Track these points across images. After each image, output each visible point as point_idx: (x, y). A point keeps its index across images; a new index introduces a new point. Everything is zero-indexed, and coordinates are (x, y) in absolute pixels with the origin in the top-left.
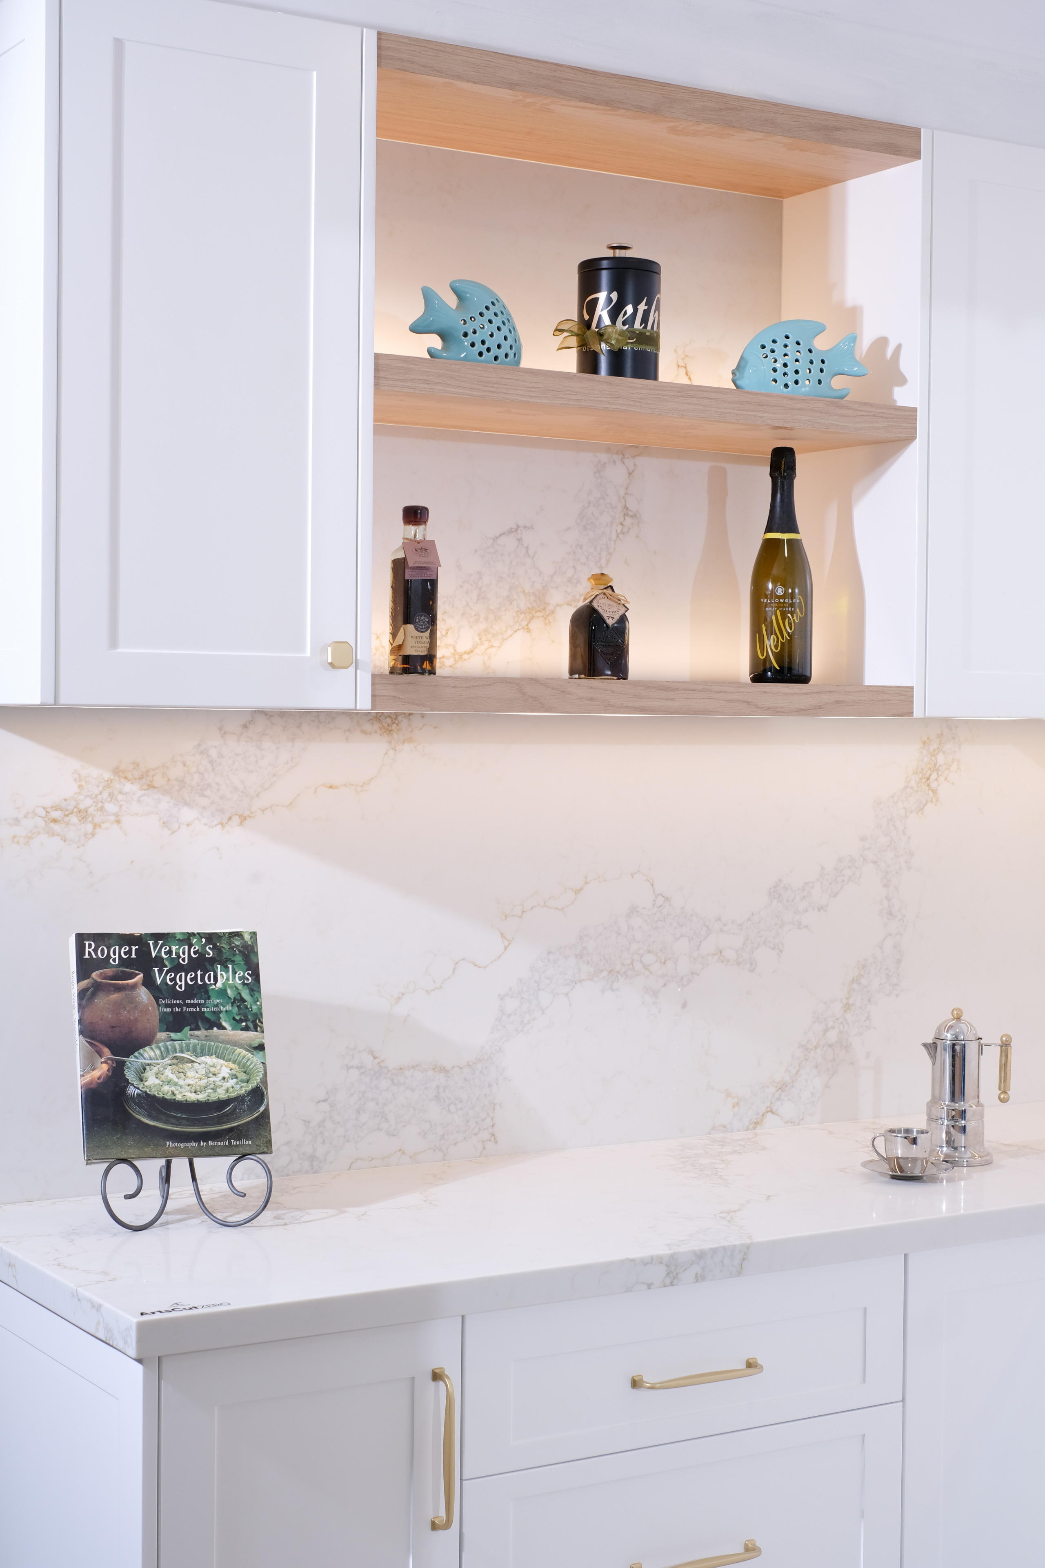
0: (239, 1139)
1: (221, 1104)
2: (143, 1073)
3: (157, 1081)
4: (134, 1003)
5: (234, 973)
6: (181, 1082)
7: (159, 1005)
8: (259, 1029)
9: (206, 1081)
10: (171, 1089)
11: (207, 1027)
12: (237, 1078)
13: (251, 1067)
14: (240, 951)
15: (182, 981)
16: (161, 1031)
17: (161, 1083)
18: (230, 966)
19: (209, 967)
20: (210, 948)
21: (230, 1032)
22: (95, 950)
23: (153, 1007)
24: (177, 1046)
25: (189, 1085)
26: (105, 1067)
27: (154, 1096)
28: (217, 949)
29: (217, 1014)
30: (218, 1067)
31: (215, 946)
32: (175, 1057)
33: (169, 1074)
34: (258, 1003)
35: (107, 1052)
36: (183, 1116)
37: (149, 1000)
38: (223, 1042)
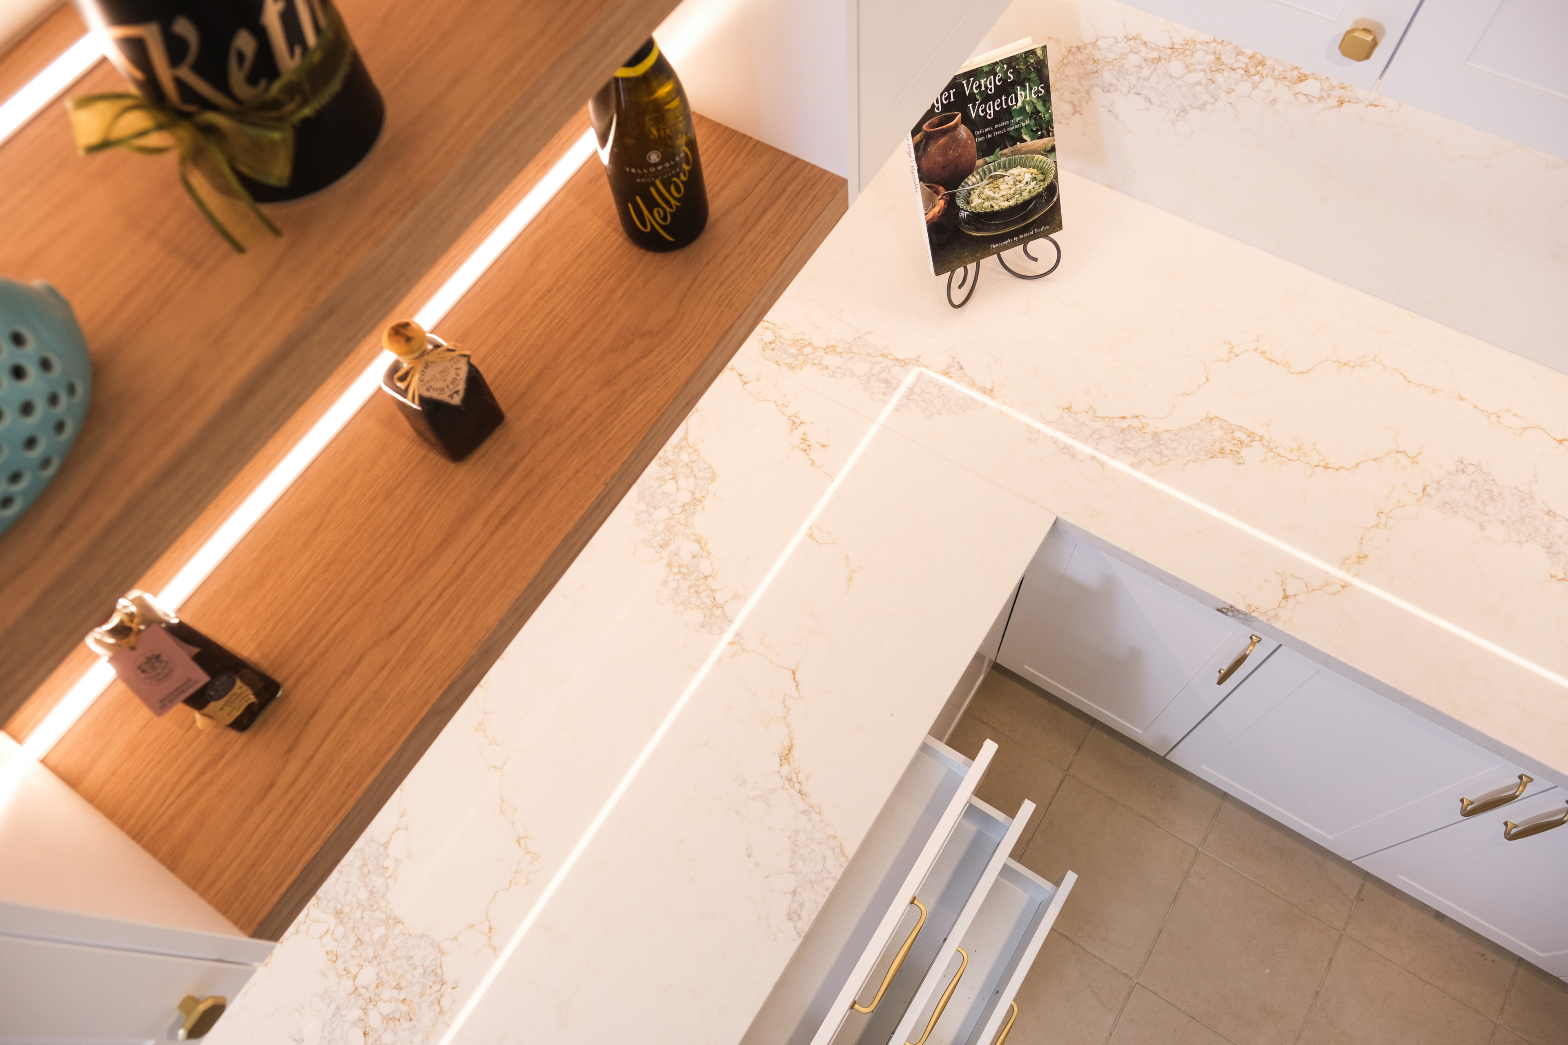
0: (1039, 227)
1: (1026, 203)
2: (969, 197)
3: (980, 201)
4: (956, 140)
5: (1031, 89)
6: (997, 195)
7: (975, 137)
8: (1051, 134)
9: (1014, 189)
10: (990, 204)
11: (1012, 144)
12: (1036, 180)
13: (1046, 168)
14: (1034, 68)
15: (990, 110)
16: (979, 158)
17: (983, 201)
18: (1027, 84)
19: (1011, 90)
20: (1010, 73)
21: (1030, 143)
23: (971, 140)
24: (992, 167)
25: (1003, 196)
26: (942, 202)
27: (979, 212)
28: (1016, 72)
29: (1018, 130)
30: (1021, 175)
31: (1014, 68)
32: (991, 177)
33: (988, 192)
34: (1050, 111)
35: (941, 189)
36: (1001, 222)
37: (968, 134)
38: (1025, 153)
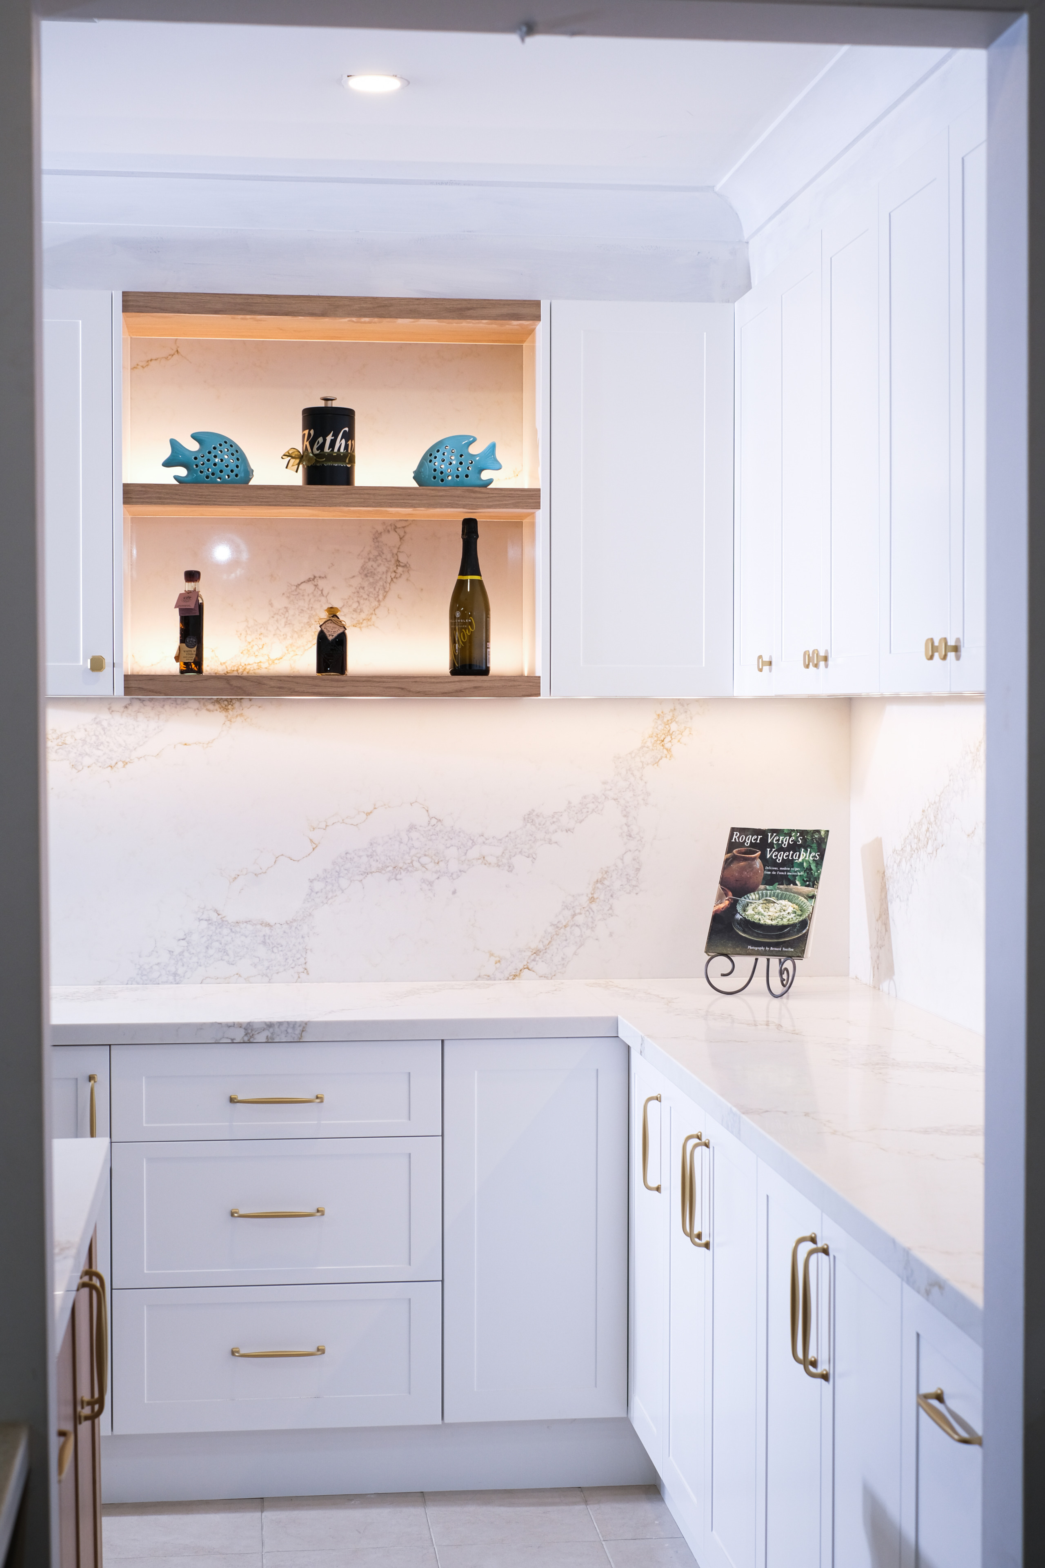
0: (787, 948)
1: (784, 927)
2: (746, 907)
3: (753, 912)
4: (751, 867)
5: (810, 853)
6: (765, 914)
7: (765, 870)
8: (815, 886)
9: (779, 914)
10: (759, 917)
11: (787, 884)
12: (795, 913)
13: (805, 908)
14: (816, 841)
15: (781, 857)
16: (762, 884)
17: (755, 913)
18: (809, 850)
19: (797, 849)
20: (801, 839)
21: (799, 887)
22: (739, 838)
23: (761, 870)
24: (768, 893)
25: (769, 915)
26: (727, 902)
27: (749, 920)
28: (804, 840)
29: (795, 877)
30: (787, 907)
31: (804, 837)
32: (766, 900)
33: (760, 909)
34: (819, 872)
35: (730, 893)
36: (761, 932)
37: (760, 866)
38: (794, 893)
